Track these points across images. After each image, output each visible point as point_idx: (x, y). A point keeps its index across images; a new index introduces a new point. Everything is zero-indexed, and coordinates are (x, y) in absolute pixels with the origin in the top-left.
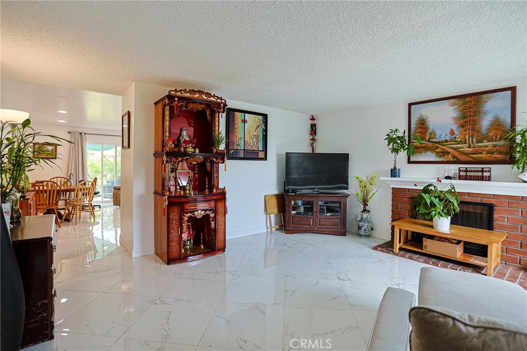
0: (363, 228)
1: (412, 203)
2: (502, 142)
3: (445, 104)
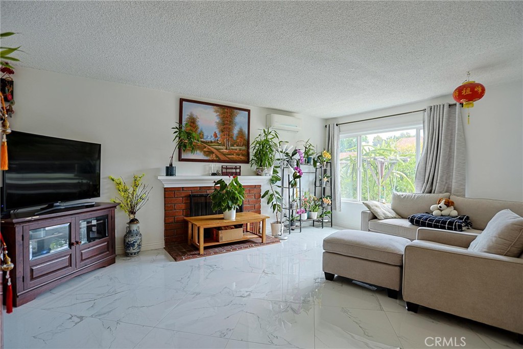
0: (136, 244)
1: (187, 202)
2: (244, 148)
3: (211, 109)
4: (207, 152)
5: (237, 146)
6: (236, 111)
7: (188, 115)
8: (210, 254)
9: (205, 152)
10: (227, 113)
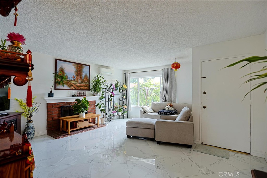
1: (59, 110)
2: (87, 83)
3: (72, 64)
4: (70, 85)
5: (84, 82)
6: (84, 66)
7: (60, 67)
8: (73, 134)
9: (68, 85)
10: (79, 67)
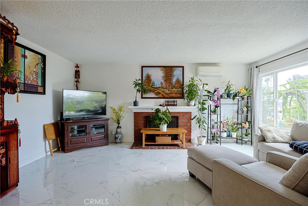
1: (145, 120)
2: (180, 89)
3: (159, 69)
4: (157, 93)
5: (175, 89)
6: (174, 68)
7: (146, 74)
9: (155, 93)
10: (168, 70)
